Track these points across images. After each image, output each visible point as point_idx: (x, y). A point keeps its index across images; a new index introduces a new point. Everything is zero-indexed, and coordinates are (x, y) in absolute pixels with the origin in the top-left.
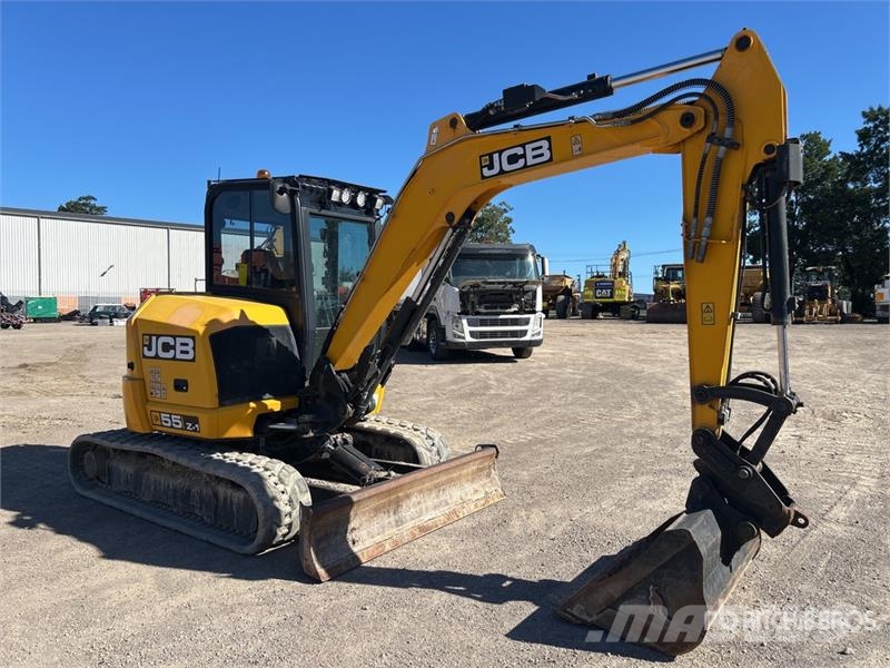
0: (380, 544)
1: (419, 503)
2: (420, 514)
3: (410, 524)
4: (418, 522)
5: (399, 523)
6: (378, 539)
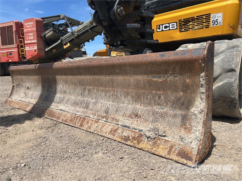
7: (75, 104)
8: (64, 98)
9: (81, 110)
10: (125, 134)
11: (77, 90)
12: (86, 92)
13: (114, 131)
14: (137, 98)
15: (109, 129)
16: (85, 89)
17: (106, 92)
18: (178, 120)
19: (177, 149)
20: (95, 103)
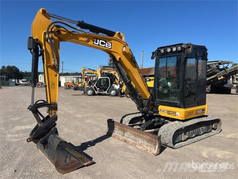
0: (117, 136)
1: (130, 135)
2: (128, 138)
3: (125, 138)
4: (126, 139)
5: (123, 135)
6: (118, 135)
7: (133, 139)
8: (129, 137)
9: (135, 142)
10: (145, 150)
11: (134, 136)
12: (136, 137)
13: (142, 149)
14: (148, 142)
15: (141, 148)
16: (136, 136)
17: (141, 139)
18: (154, 148)
19: (153, 153)
20: (139, 141)
